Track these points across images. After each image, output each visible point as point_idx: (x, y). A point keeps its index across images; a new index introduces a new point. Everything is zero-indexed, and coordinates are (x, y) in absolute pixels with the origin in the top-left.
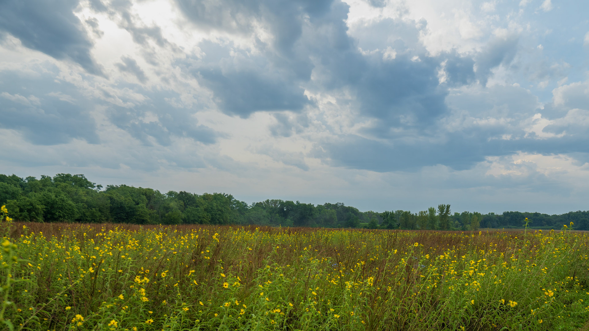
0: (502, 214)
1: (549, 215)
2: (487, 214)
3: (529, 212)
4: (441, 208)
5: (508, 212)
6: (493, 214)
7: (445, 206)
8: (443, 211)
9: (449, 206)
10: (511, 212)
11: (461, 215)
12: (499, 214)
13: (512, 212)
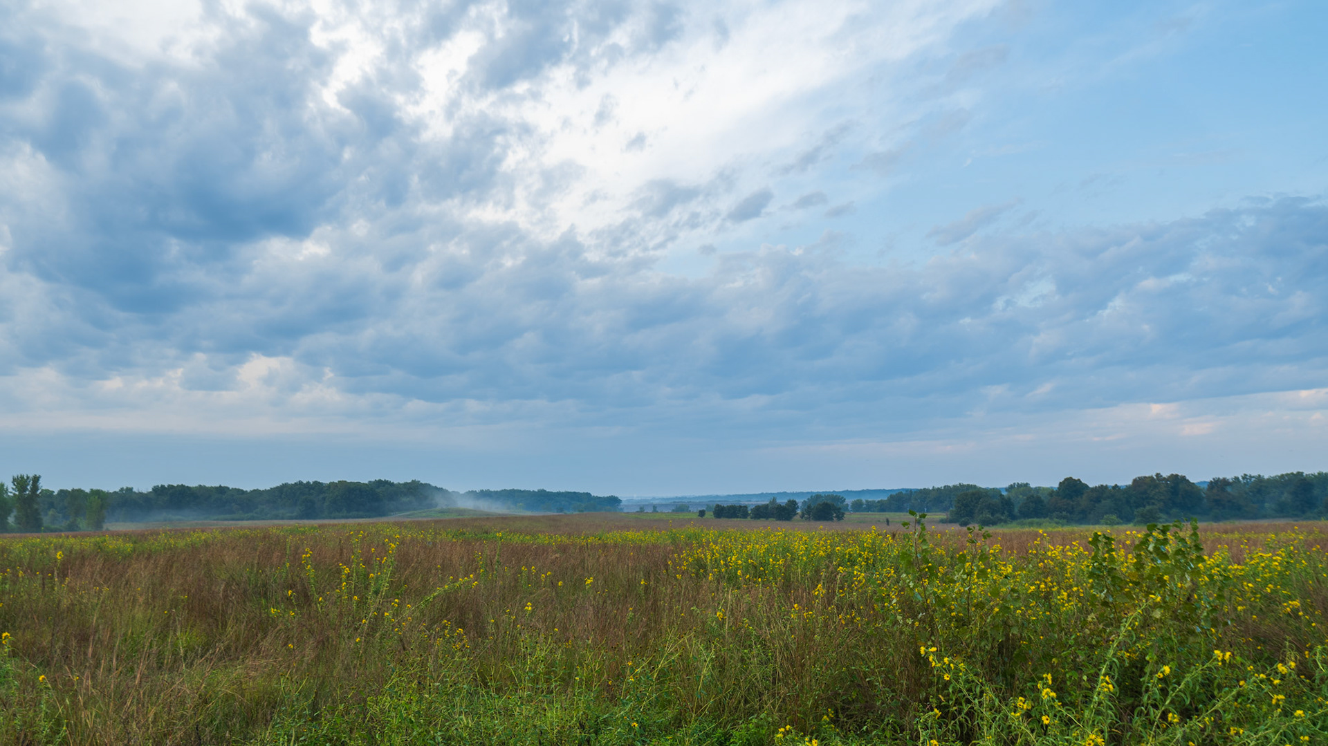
0: (151, 490)
1: (245, 490)
2: (117, 490)
3: (207, 486)
4: (20, 482)
5: (163, 486)
6: (130, 490)
7: (28, 478)
8: (26, 489)
9: (39, 477)
10: (169, 486)
11: (58, 494)
12: (145, 491)
13: (171, 487)
